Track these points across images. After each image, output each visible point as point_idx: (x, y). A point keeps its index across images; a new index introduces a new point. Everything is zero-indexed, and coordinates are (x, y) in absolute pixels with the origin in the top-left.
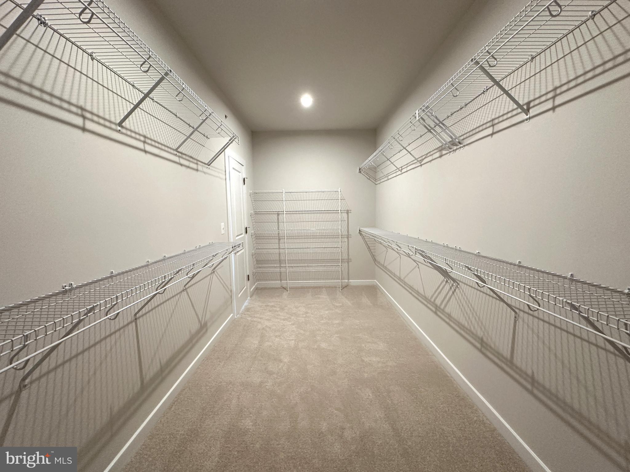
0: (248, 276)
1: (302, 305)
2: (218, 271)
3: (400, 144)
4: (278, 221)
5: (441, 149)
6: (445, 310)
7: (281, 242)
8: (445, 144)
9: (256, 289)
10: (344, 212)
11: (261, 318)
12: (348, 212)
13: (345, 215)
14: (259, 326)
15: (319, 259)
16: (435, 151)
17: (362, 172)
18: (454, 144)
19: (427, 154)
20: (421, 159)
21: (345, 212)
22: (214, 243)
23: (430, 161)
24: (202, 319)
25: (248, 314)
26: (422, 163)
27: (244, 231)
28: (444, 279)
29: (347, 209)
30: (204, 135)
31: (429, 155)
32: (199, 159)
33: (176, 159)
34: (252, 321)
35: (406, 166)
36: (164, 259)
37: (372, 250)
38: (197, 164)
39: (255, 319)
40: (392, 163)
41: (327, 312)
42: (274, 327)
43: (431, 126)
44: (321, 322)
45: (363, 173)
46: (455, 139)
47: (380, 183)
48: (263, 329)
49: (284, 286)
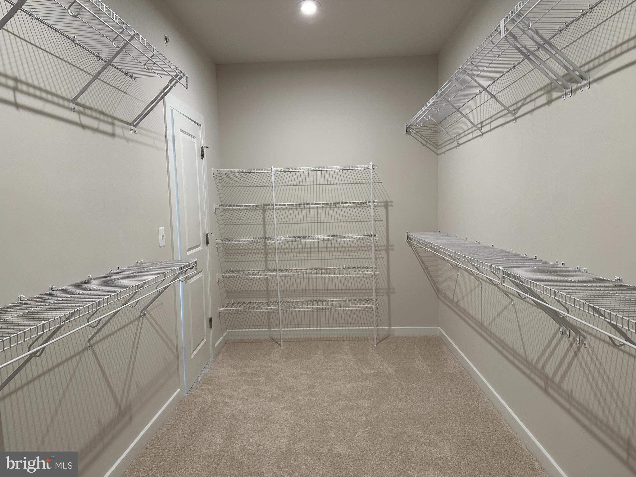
0: (211, 319)
1: (304, 372)
2: (152, 313)
3: (475, 81)
4: (264, 222)
5: (548, 89)
6: (562, 386)
7: (269, 259)
8: (556, 80)
9: (226, 342)
10: (379, 204)
11: (230, 397)
12: (387, 205)
13: (382, 211)
14: (227, 412)
15: (337, 288)
16: (540, 93)
17: (412, 133)
18: (573, 80)
19: (525, 99)
20: (515, 107)
21: (383, 204)
22: (145, 263)
23: (532, 111)
24: (122, 399)
25: (208, 390)
26: (517, 116)
27: (202, 240)
28: (559, 328)
29: (385, 200)
30: (126, 74)
31: (528, 100)
32: (115, 115)
33: (74, 117)
34: (214, 402)
35: (490, 120)
36: (51, 294)
37: (431, 273)
38: (113, 124)
39: (219, 399)
40: (465, 116)
41: (348, 386)
42: (253, 414)
43: (528, 47)
44: (337, 403)
45: (415, 136)
46: (574, 71)
47: (444, 152)
48: (234, 416)
49: (275, 337)
